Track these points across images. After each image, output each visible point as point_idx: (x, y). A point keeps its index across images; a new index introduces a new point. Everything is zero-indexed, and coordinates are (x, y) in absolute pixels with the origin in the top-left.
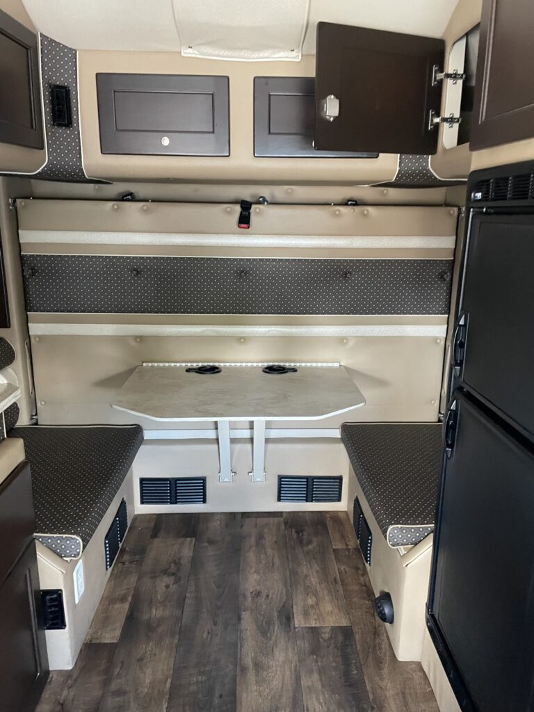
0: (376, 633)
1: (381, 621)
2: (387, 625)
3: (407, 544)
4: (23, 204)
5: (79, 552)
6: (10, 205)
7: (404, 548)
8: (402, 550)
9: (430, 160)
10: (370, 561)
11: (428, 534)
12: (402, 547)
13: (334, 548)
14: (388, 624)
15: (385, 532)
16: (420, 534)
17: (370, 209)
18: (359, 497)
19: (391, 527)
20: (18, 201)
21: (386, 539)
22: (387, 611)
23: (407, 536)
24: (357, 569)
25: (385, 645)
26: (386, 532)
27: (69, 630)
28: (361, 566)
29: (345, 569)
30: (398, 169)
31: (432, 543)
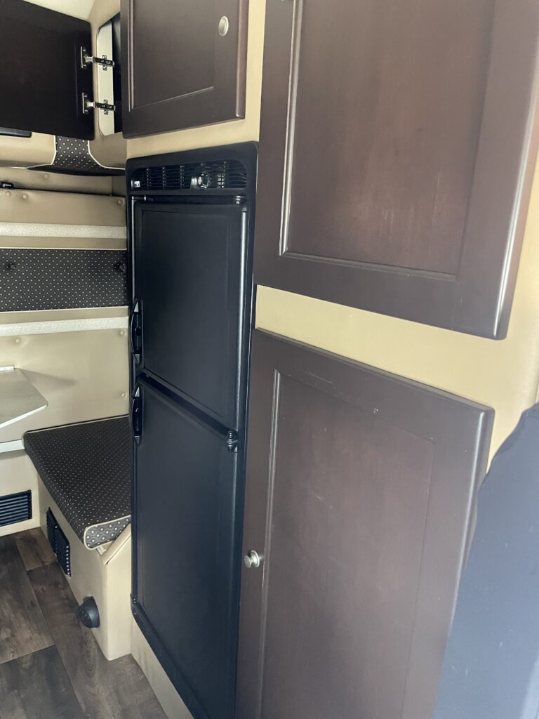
0: (83, 642)
1: (87, 629)
2: (94, 630)
3: (106, 542)
7: (103, 547)
8: (101, 549)
9: (88, 145)
10: (69, 571)
11: (126, 526)
12: (101, 546)
13: (28, 569)
14: (95, 628)
15: (81, 536)
16: (118, 528)
17: (30, 194)
18: (51, 509)
19: (87, 529)
21: (83, 543)
22: (92, 615)
23: (105, 533)
24: (56, 584)
25: (93, 652)
26: (83, 535)
28: (61, 580)
29: (42, 589)
30: (55, 152)
31: (130, 534)
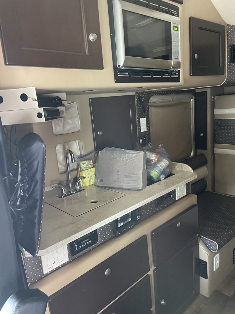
4: (217, 98)
5: (216, 250)
6: (212, 99)
20: (215, 97)
27: (209, 280)
